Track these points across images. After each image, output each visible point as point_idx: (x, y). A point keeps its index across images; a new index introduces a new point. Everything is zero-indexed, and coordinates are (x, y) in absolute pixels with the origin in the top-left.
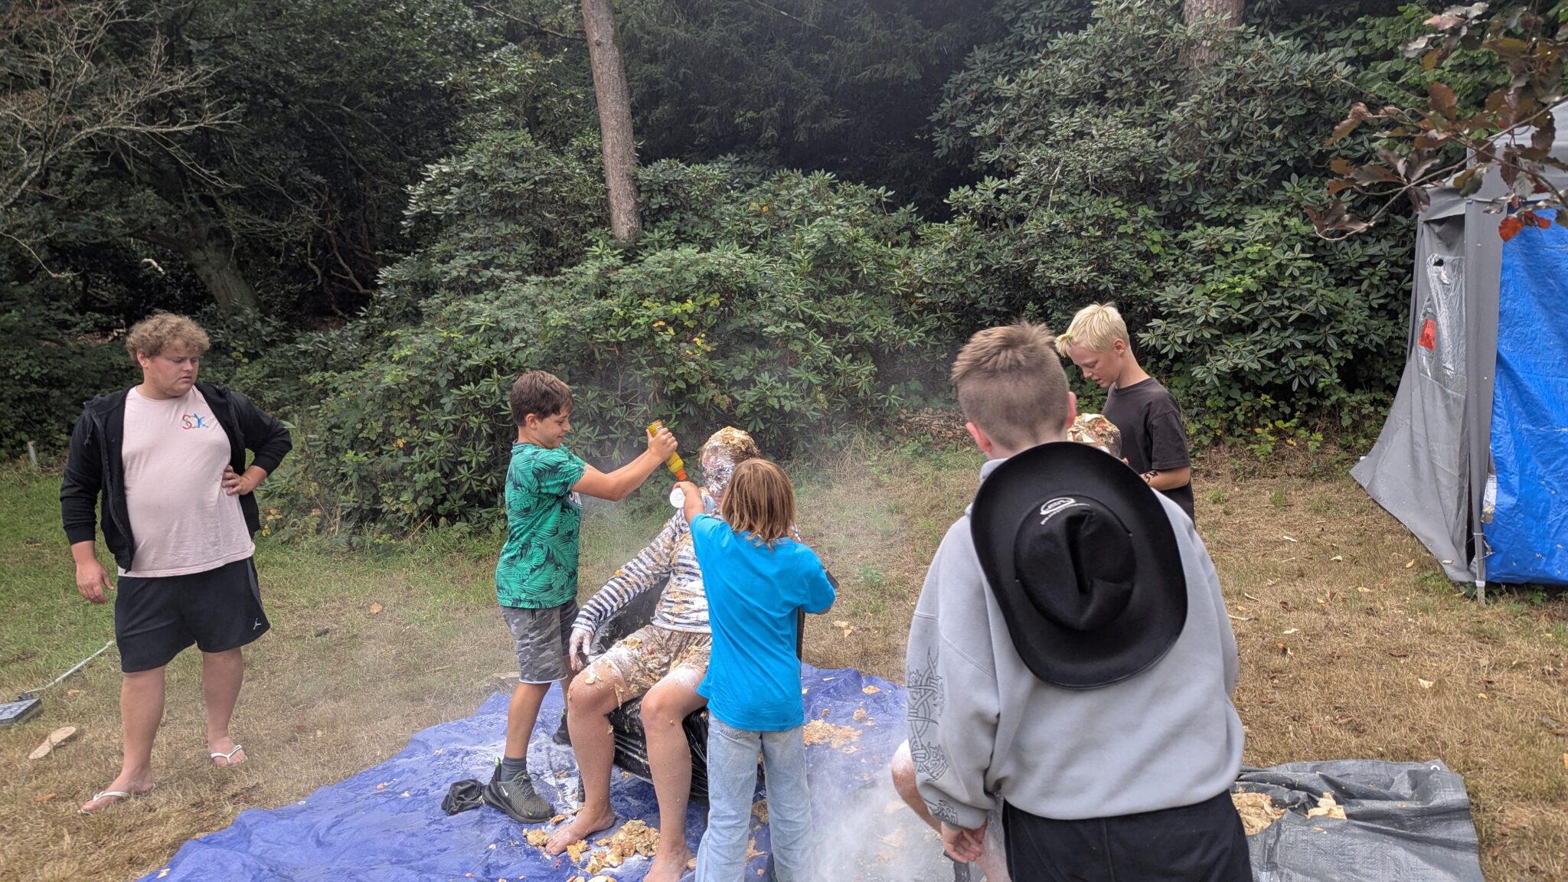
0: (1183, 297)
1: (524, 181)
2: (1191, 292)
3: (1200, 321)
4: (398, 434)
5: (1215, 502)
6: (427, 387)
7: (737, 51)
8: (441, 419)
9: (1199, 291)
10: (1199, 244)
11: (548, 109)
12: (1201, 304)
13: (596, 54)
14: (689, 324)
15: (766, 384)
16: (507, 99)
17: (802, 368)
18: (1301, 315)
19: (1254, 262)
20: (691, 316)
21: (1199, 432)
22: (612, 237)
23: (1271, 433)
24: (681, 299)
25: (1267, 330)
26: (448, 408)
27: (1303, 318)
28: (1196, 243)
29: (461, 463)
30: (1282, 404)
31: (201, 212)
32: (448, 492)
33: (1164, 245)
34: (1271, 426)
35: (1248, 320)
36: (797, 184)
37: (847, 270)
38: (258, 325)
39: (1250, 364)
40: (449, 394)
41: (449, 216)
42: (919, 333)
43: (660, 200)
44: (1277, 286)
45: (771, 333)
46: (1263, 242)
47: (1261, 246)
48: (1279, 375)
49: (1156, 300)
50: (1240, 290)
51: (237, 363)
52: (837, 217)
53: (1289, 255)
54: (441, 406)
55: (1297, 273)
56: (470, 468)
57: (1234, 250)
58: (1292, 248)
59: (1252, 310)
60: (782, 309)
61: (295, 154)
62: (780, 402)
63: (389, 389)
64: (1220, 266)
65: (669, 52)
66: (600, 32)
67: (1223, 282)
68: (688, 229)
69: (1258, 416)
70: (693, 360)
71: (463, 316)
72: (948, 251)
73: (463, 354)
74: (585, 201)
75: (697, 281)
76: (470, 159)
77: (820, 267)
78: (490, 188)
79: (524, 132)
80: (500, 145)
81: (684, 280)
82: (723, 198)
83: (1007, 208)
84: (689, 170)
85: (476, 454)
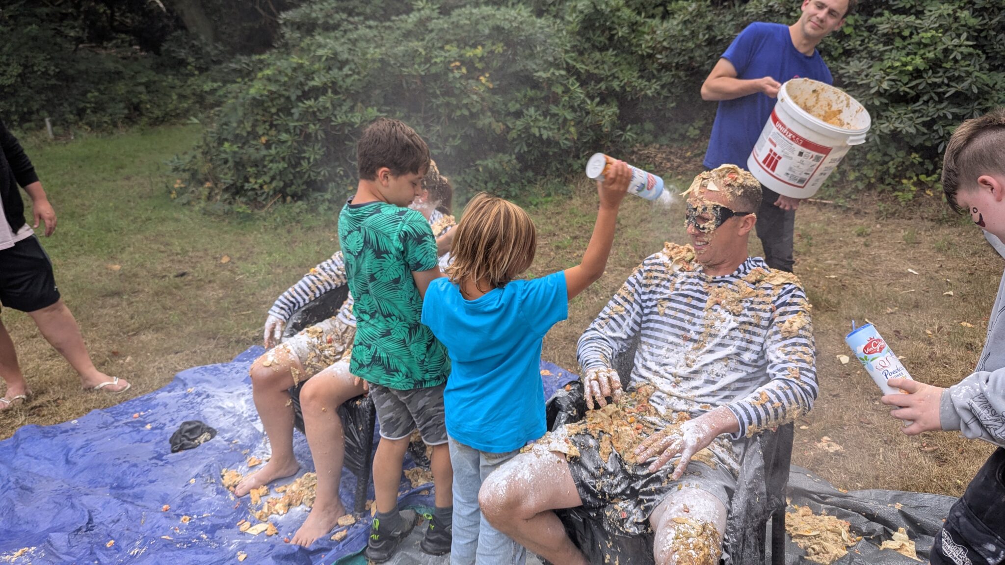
0: (862, 71)
2: (870, 67)
3: (873, 91)
4: (261, 133)
5: (859, 235)
6: (282, 100)
8: (292, 124)
9: (877, 66)
10: (884, 28)
12: (877, 77)
14: (479, 65)
15: (531, 117)
17: (560, 106)
18: (956, 92)
19: (926, 46)
20: (481, 59)
21: (857, 179)
23: (915, 184)
24: (474, 46)
25: (926, 102)
26: (296, 116)
27: (957, 94)
28: (881, 27)
29: (304, 158)
30: (927, 161)
32: (295, 177)
33: (856, 27)
34: (915, 179)
35: (913, 93)
37: (607, 32)
38: (209, 48)
39: (907, 128)
40: (298, 106)
42: (656, 86)
44: (941, 67)
45: (539, 77)
46: (936, 30)
47: (934, 32)
48: (929, 139)
49: (841, 72)
50: (910, 68)
51: (191, 75)
53: (956, 41)
54: (291, 115)
55: (959, 57)
56: (309, 163)
57: (911, 34)
58: (959, 36)
59: (917, 85)
60: (551, 59)
62: (540, 131)
63: (254, 99)
64: (898, 47)
67: (898, 60)
69: (907, 170)
70: (476, 94)
71: (314, 47)
72: (685, 22)
73: (309, 76)
75: (487, 32)
77: (587, 28)
81: (478, 30)
85: (314, 153)
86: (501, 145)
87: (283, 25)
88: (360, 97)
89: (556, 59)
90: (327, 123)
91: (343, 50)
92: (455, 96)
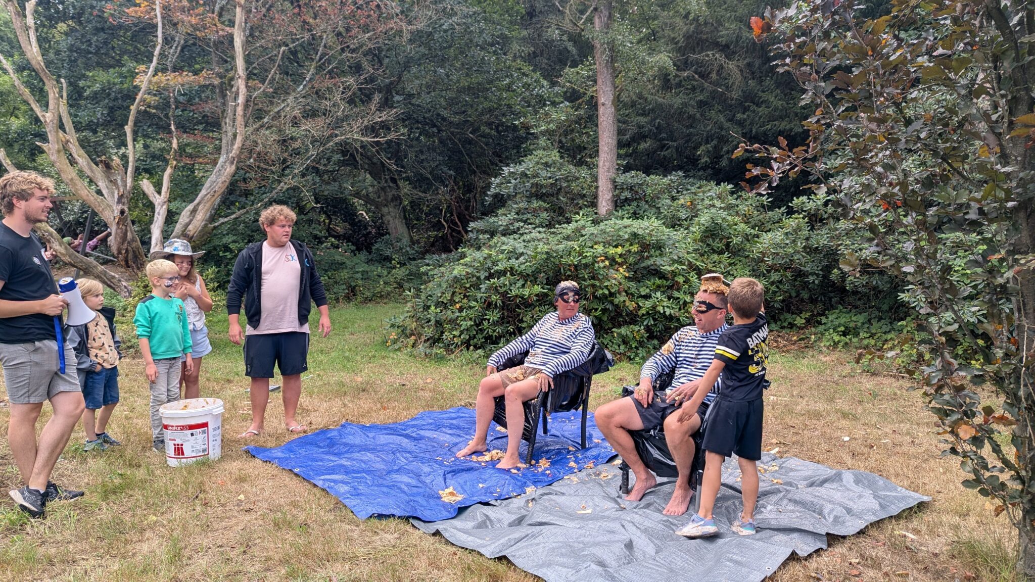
1: (550, 178)
4: (457, 301)
6: (474, 279)
7: (692, 111)
8: (479, 295)
11: (573, 140)
13: (601, 110)
14: (619, 260)
15: (657, 298)
16: (549, 133)
17: (682, 292)
20: (621, 255)
22: (596, 213)
24: (616, 246)
26: (483, 290)
29: (486, 319)
31: (389, 186)
32: (477, 333)
36: (710, 190)
37: (724, 240)
38: (408, 249)
39: (969, 318)
40: (485, 283)
41: (509, 196)
43: (627, 194)
45: (666, 270)
50: (970, 272)
51: (395, 268)
52: (721, 208)
54: (480, 289)
56: (489, 322)
60: (676, 258)
61: (441, 158)
62: (664, 309)
63: (456, 277)
64: (960, 256)
65: (653, 110)
66: (605, 98)
68: (641, 212)
69: (976, 354)
70: (615, 279)
71: (499, 244)
72: (786, 234)
73: (495, 263)
74: (584, 192)
75: (627, 237)
76: (524, 165)
77: (708, 237)
78: (531, 181)
79: (555, 151)
80: (541, 158)
81: (619, 236)
82: (666, 196)
83: (830, 211)
84: (648, 178)
85: (493, 316)
86: (633, 318)
87: (471, 231)
88: (529, 278)
89: (679, 258)
90: (504, 295)
91: (520, 247)
92: (599, 279)
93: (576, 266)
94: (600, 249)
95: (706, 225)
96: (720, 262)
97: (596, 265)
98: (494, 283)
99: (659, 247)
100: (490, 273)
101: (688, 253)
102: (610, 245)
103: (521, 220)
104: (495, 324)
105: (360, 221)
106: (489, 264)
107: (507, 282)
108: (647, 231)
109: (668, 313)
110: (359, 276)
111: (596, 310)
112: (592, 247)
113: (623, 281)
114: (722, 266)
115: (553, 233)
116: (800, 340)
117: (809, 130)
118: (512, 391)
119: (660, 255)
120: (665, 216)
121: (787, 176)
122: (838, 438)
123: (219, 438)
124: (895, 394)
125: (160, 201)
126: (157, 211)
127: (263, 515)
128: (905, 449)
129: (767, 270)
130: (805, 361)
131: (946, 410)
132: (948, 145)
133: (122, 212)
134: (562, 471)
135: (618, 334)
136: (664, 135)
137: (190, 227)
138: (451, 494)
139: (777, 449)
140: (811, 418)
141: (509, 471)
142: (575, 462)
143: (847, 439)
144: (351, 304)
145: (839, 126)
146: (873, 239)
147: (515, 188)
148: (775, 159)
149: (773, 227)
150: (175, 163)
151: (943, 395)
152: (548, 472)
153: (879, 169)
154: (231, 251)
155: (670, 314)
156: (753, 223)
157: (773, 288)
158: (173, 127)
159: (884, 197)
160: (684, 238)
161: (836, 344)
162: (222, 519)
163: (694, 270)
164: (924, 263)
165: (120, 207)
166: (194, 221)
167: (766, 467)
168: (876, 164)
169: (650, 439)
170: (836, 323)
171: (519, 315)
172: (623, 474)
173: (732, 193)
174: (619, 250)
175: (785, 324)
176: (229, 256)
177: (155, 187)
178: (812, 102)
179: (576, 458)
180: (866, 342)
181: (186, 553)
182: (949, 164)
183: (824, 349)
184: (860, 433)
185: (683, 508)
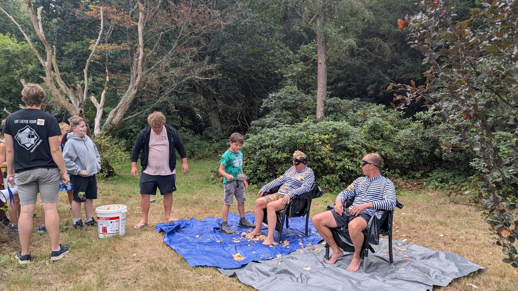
1: (292, 100)
7: (365, 68)
8: (255, 157)
11: (305, 81)
13: (319, 66)
14: (327, 142)
15: (346, 161)
16: (292, 77)
17: (358, 159)
20: (327, 139)
22: (315, 118)
24: (325, 135)
26: (257, 155)
28: (496, 136)
29: (258, 169)
31: (212, 102)
32: (254, 176)
34: (512, 197)
36: (373, 107)
37: (380, 133)
38: (221, 133)
39: (506, 176)
40: (258, 151)
41: (272, 108)
42: (401, 155)
43: (331, 109)
45: (350, 147)
50: (507, 152)
51: (214, 143)
52: (379, 117)
60: (355, 141)
61: (238, 89)
62: (349, 167)
63: (244, 148)
65: (345, 67)
66: (321, 60)
67: (502, 149)
68: (338, 118)
70: (324, 151)
71: (266, 132)
72: (412, 130)
73: (264, 141)
74: (310, 107)
75: (331, 130)
76: (280, 93)
77: (372, 131)
78: (283, 101)
79: (296, 86)
80: (288, 90)
81: (327, 129)
82: (351, 110)
83: (435, 119)
84: (342, 101)
85: (262, 168)
86: (333, 171)
87: (252, 125)
88: (281, 149)
89: (357, 141)
90: (268, 157)
91: (276, 133)
92: (316, 151)
93: (305, 144)
94: (317, 135)
95: (371, 125)
96: (378, 144)
97: (315, 144)
98: (263, 151)
99: (347, 135)
100: (261, 146)
101: (362, 139)
102: (322, 134)
103: (278, 121)
104: (263, 172)
105: (197, 119)
106: (261, 142)
107: (270, 151)
108: (341, 127)
109: (350, 169)
110: (196, 146)
111: (314, 166)
112: (313, 135)
113: (328, 152)
114: (379, 146)
115: (293, 127)
116: (418, 184)
117: (426, 77)
118: (270, 206)
119: (348, 139)
120: (350, 120)
121: (415, 100)
122: (437, 235)
123: (124, 225)
124: (467, 213)
125: (99, 107)
126: (98, 111)
127: (145, 264)
128: (472, 242)
129: (402, 149)
130: (421, 195)
131: (495, 222)
132: (499, 86)
133: (81, 112)
134: (295, 247)
135: (325, 179)
136: (350, 80)
137: (114, 120)
138: (239, 256)
139: (406, 240)
140: (423, 225)
141: (268, 246)
142: (302, 242)
143: (442, 235)
144: (192, 160)
145: (442, 75)
146: (459, 134)
147: (275, 104)
148: (409, 92)
149: (405, 127)
150: (107, 88)
151: (494, 214)
152: (288, 247)
153: (463, 98)
154: (133, 132)
155: (352, 170)
156: (395, 125)
157: (405, 158)
158: (107, 71)
159: (465, 111)
160: (360, 131)
161: (437, 187)
162: (125, 265)
163: (364, 147)
164: (485, 146)
165: (80, 109)
166: (116, 117)
167: (400, 248)
168: (461, 94)
169: (340, 232)
170: (437, 176)
171: (275, 168)
172: (327, 250)
173: (385, 109)
174: (327, 136)
175: (411, 176)
176: (132, 135)
177: (97, 100)
178: (428, 63)
179: (303, 241)
180: (452, 186)
181: (107, 281)
182: (499, 96)
183: (431, 189)
184: (449, 233)
185: (356, 268)
